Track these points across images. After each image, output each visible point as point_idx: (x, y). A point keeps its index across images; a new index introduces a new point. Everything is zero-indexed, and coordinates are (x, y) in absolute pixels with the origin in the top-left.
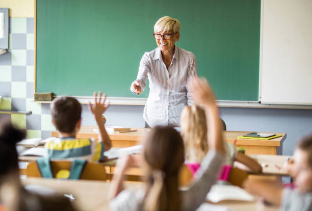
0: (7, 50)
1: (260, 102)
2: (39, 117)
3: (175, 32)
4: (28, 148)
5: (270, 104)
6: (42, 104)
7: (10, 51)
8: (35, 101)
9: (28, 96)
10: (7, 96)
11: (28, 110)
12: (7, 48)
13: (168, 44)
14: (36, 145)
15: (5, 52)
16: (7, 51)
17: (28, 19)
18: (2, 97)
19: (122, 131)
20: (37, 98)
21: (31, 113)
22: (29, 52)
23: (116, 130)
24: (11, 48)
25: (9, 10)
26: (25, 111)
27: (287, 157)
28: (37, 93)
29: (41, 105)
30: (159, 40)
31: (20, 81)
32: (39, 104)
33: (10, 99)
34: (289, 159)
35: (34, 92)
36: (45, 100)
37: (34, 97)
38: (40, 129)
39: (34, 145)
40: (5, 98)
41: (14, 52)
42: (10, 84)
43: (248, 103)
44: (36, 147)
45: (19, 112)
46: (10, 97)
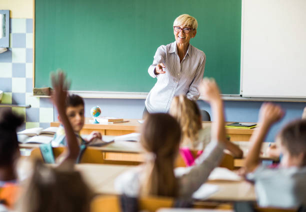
0: (7, 48)
1: (241, 96)
2: (38, 110)
3: (194, 28)
4: (30, 136)
5: (251, 98)
6: (41, 98)
7: (10, 49)
8: (34, 95)
9: (27, 91)
10: (8, 91)
11: (27, 104)
12: (8, 47)
13: (185, 38)
14: (38, 134)
15: (6, 50)
16: (8, 50)
17: (28, 20)
18: (4, 92)
19: (115, 121)
20: (36, 92)
21: (30, 106)
22: (28, 50)
23: (110, 121)
24: (11, 46)
25: (10, 11)
26: (25, 104)
27: (269, 143)
28: (36, 88)
29: (39, 99)
30: (178, 33)
31: (19, 77)
32: (37, 98)
33: (11, 94)
34: (270, 145)
35: (33, 88)
36: (43, 95)
37: (33, 92)
38: (39, 121)
39: (36, 134)
40: (5, 93)
41: (14, 50)
42: (11, 79)
43: (231, 96)
44: (38, 135)
45: (19, 105)
46: (11, 92)
